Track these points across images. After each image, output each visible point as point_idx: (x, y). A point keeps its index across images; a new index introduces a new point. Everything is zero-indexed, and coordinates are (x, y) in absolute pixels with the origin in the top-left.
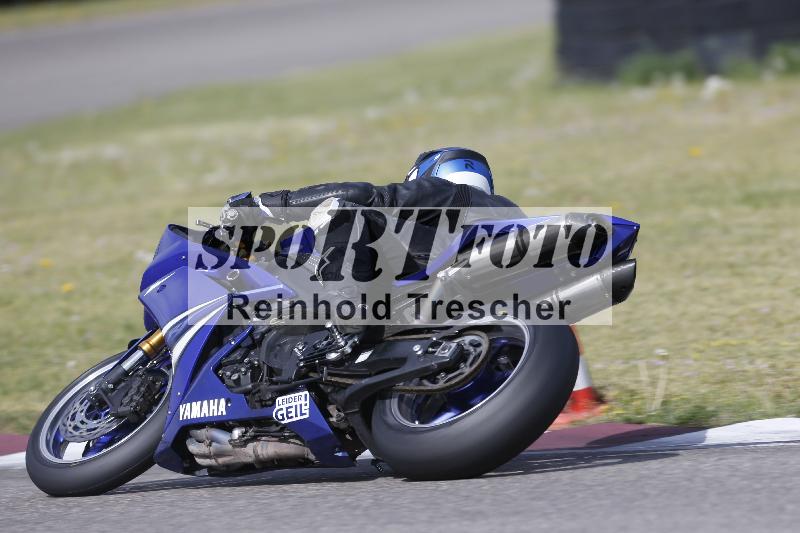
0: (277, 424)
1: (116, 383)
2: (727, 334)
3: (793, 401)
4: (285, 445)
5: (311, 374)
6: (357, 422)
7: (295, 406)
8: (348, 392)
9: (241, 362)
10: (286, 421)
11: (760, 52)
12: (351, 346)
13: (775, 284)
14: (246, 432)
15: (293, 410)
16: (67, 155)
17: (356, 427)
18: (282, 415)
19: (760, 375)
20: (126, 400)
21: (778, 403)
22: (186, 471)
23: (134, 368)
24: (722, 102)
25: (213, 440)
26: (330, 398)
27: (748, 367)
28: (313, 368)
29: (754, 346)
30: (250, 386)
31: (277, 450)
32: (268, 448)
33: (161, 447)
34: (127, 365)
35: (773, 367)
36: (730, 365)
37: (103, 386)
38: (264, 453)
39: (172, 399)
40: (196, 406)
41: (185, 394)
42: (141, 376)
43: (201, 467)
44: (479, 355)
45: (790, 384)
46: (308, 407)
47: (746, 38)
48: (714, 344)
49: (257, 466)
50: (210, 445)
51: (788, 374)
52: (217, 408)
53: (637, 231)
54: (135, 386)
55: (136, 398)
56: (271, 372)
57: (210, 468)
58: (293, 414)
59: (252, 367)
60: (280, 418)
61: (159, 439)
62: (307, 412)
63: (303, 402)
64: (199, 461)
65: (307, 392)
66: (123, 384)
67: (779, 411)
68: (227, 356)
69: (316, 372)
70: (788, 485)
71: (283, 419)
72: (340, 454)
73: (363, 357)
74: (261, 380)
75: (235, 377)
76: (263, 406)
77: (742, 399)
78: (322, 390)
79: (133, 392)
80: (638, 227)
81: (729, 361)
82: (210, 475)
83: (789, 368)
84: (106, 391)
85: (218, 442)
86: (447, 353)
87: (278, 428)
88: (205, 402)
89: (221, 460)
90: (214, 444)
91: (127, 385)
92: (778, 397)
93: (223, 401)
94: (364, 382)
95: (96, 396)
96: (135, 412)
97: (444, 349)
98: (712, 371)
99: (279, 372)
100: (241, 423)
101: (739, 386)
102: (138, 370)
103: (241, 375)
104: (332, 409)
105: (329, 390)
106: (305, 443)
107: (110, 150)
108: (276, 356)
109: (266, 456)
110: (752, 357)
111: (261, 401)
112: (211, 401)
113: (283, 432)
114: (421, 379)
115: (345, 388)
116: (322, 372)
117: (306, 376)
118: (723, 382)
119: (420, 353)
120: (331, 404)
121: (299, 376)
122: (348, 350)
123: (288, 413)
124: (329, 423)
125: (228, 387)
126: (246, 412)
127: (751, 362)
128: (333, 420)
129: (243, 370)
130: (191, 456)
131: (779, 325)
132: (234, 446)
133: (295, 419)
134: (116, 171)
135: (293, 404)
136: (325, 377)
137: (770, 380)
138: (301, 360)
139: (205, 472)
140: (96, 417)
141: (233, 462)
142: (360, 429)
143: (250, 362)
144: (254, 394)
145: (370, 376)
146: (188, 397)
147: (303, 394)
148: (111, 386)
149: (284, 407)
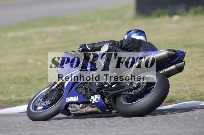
0: (91, 103)
1: (50, 92)
2: (179, 80)
3: (195, 97)
4: (93, 108)
5: (100, 90)
6: (112, 102)
7: (96, 98)
8: (110, 95)
9: (82, 87)
10: (94, 102)
11: (187, 9)
12: (111, 83)
13: (191, 68)
14: (83, 105)
15: (95, 99)
16: (10, 35)
17: (112, 104)
18: (93, 101)
19: (187, 91)
20: (53, 97)
21: (191, 98)
22: (68, 115)
23: (55, 89)
24: (178, 22)
25: (75, 107)
26: (105, 96)
27: (184, 89)
28: (101, 89)
29: (185, 83)
30: (85, 93)
31: (91, 110)
32: (89, 109)
33: (61, 109)
34: (53, 88)
35: (190, 89)
36: (179, 88)
37: (47, 93)
38: (88, 110)
39: (64, 96)
40: (71, 98)
41: (68, 95)
42: (57, 90)
43: (72, 114)
44: (143, 86)
45: (194, 93)
46: (99, 99)
47: (184, 5)
48: (175, 83)
49: (86, 114)
50: (74, 108)
51: (194, 90)
52: (76, 99)
53: (185, 54)
54: (55, 93)
55: (55, 96)
56: (90, 90)
57: (74, 114)
58: (95, 100)
59: (85, 88)
60: (92, 101)
61: (61, 107)
62: (99, 100)
63: (98, 97)
64: (71, 112)
65: (99, 95)
66: (52, 92)
67: (192, 100)
68: (79, 85)
69: (101, 90)
70: (194, 118)
71: (93, 102)
72: (107, 111)
73: (114, 86)
74: (88, 92)
75: (81, 91)
76: (88, 98)
77: (182, 97)
78: (103, 94)
79: (54, 94)
80: (185, 53)
81: (179, 87)
82: (74, 116)
83: (194, 89)
84: (48, 94)
85: (76, 107)
86: (135, 85)
87: (92, 104)
88: (73, 97)
89: (77, 112)
90: (75, 108)
91: (53, 93)
92: (191, 96)
93: (77, 97)
94: (114, 92)
95: (45, 95)
96: (55, 100)
97: (135, 84)
98: (175, 90)
99: (92, 90)
100: (82, 103)
101: (182, 94)
102: (56, 89)
103: (82, 90)
104: (106, 99)
105: (105, 94)
106: (99, 108)
107: (21, 34)
108: (91, 86)
109: (88, 111)
110: (185, 86)
111: (87, 97)
112: (75, 97)
113: (93, 105)
114: (129, 91)
115: (109, 94)
116: (103, 90)
117: (99, 91)
118: (177, 92)
119: (128, 85)
120: (106, 98)
121: (97, 91)
122: (110, 84)
123: (94, 100)
124: (105, 103)
125: (79, 93)
126: (84, 100)
127: (185, 88)
128: (106, 102)
129: (83, 89)
130: (69, 111)
131: (192, 78)
132: (80, 109)
133: (96, 102)
134: (23, 39)
135: (95, 98)
136: (104, 91)
137: (189, 92)
138: (98, 87)
139: (73, 115)
140: (45, 101)
141: (80, 112)
142: (113, 104)
143: (85, 87)
144: (86, 95)
145: (116, 91)
146: (69, 96)
147: (98, 95)
148: (49, 93)
149: (93, 99)
